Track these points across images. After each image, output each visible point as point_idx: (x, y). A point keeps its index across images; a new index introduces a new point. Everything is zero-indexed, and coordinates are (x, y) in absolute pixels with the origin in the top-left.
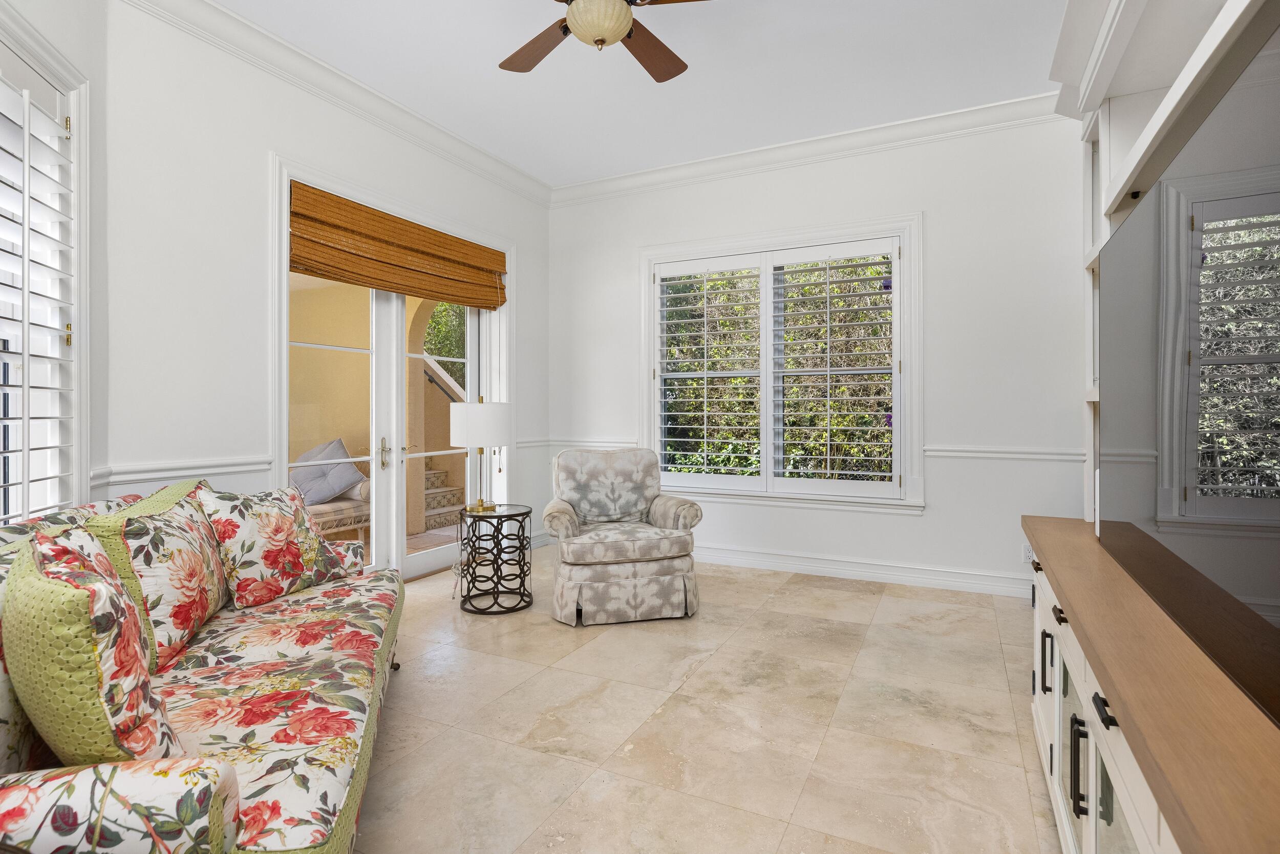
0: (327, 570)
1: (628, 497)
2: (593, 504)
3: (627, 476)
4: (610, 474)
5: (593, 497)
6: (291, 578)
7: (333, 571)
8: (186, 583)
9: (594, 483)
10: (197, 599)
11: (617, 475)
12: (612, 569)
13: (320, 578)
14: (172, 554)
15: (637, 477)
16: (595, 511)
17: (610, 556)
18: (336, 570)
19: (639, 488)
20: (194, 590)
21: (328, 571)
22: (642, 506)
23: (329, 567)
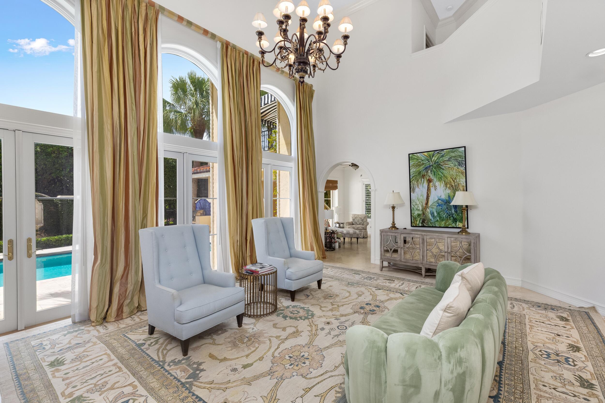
1: (361, 221)
2: (355, 222)
3: (361, 218)
4: (358, 218)
5: (355, 221)
9: (355, 219)
11: (359, 218)
12: (362, 230)
15: (363, 218)
16: (355, 223)
17: (362, 228)
19: (362, 220)
22: (362, 223)
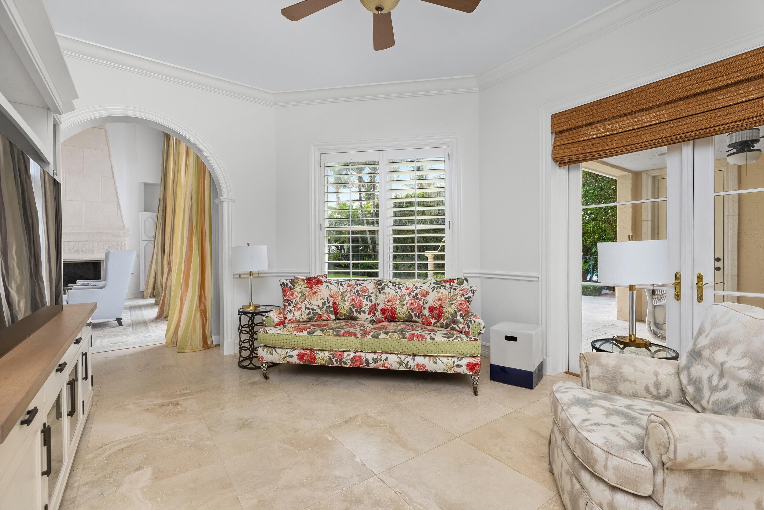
0: (450, 323)
6: (436, 320)
7: (453, 325)
8: (386, 303)
10: (390, 309)
13: (447, 326)
14: (386, 293)
18: (454, 326)
20: (389, 306)
21: (450, 325)
23: (451, 323)
